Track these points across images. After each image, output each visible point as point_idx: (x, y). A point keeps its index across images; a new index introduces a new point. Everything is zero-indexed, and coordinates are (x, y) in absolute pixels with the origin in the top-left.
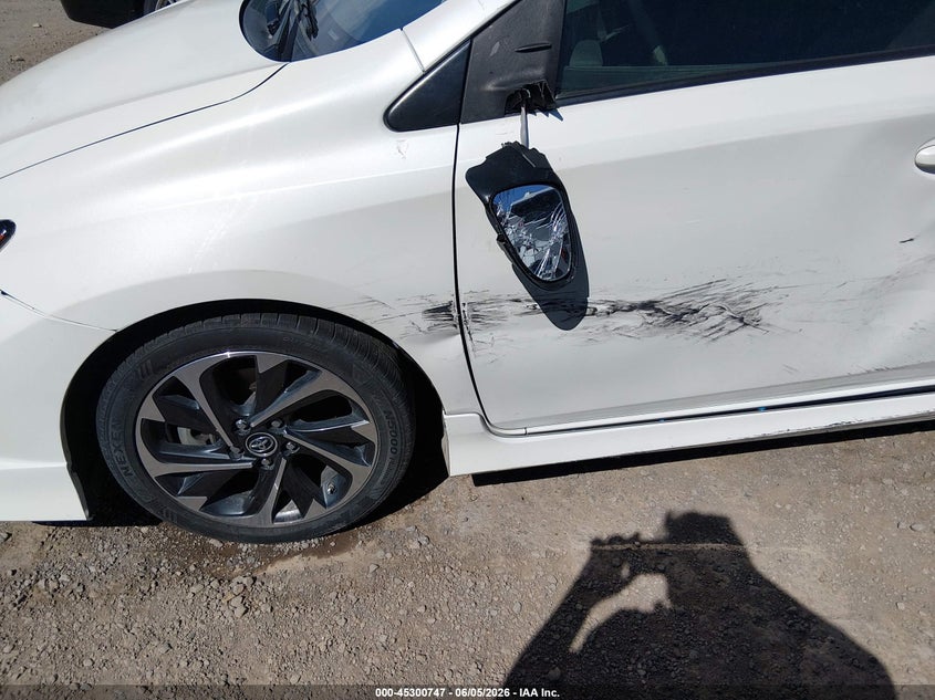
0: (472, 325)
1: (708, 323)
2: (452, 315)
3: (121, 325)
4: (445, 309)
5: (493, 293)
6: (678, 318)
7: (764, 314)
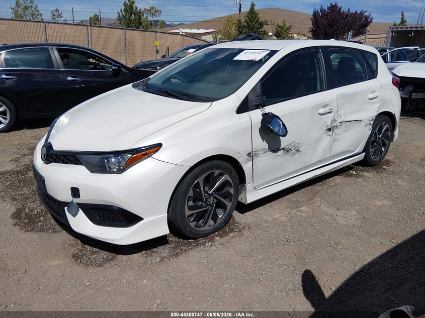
0: (255, 157)
1: (292, 152)
2: (251, 155)
3: (192, 166)
4: (250, 154)
5: (258, 149)
6: (288, 151)
7: (301, 149)
